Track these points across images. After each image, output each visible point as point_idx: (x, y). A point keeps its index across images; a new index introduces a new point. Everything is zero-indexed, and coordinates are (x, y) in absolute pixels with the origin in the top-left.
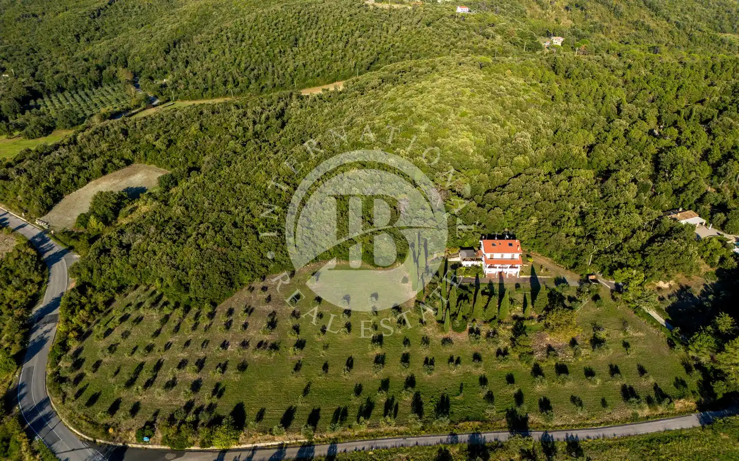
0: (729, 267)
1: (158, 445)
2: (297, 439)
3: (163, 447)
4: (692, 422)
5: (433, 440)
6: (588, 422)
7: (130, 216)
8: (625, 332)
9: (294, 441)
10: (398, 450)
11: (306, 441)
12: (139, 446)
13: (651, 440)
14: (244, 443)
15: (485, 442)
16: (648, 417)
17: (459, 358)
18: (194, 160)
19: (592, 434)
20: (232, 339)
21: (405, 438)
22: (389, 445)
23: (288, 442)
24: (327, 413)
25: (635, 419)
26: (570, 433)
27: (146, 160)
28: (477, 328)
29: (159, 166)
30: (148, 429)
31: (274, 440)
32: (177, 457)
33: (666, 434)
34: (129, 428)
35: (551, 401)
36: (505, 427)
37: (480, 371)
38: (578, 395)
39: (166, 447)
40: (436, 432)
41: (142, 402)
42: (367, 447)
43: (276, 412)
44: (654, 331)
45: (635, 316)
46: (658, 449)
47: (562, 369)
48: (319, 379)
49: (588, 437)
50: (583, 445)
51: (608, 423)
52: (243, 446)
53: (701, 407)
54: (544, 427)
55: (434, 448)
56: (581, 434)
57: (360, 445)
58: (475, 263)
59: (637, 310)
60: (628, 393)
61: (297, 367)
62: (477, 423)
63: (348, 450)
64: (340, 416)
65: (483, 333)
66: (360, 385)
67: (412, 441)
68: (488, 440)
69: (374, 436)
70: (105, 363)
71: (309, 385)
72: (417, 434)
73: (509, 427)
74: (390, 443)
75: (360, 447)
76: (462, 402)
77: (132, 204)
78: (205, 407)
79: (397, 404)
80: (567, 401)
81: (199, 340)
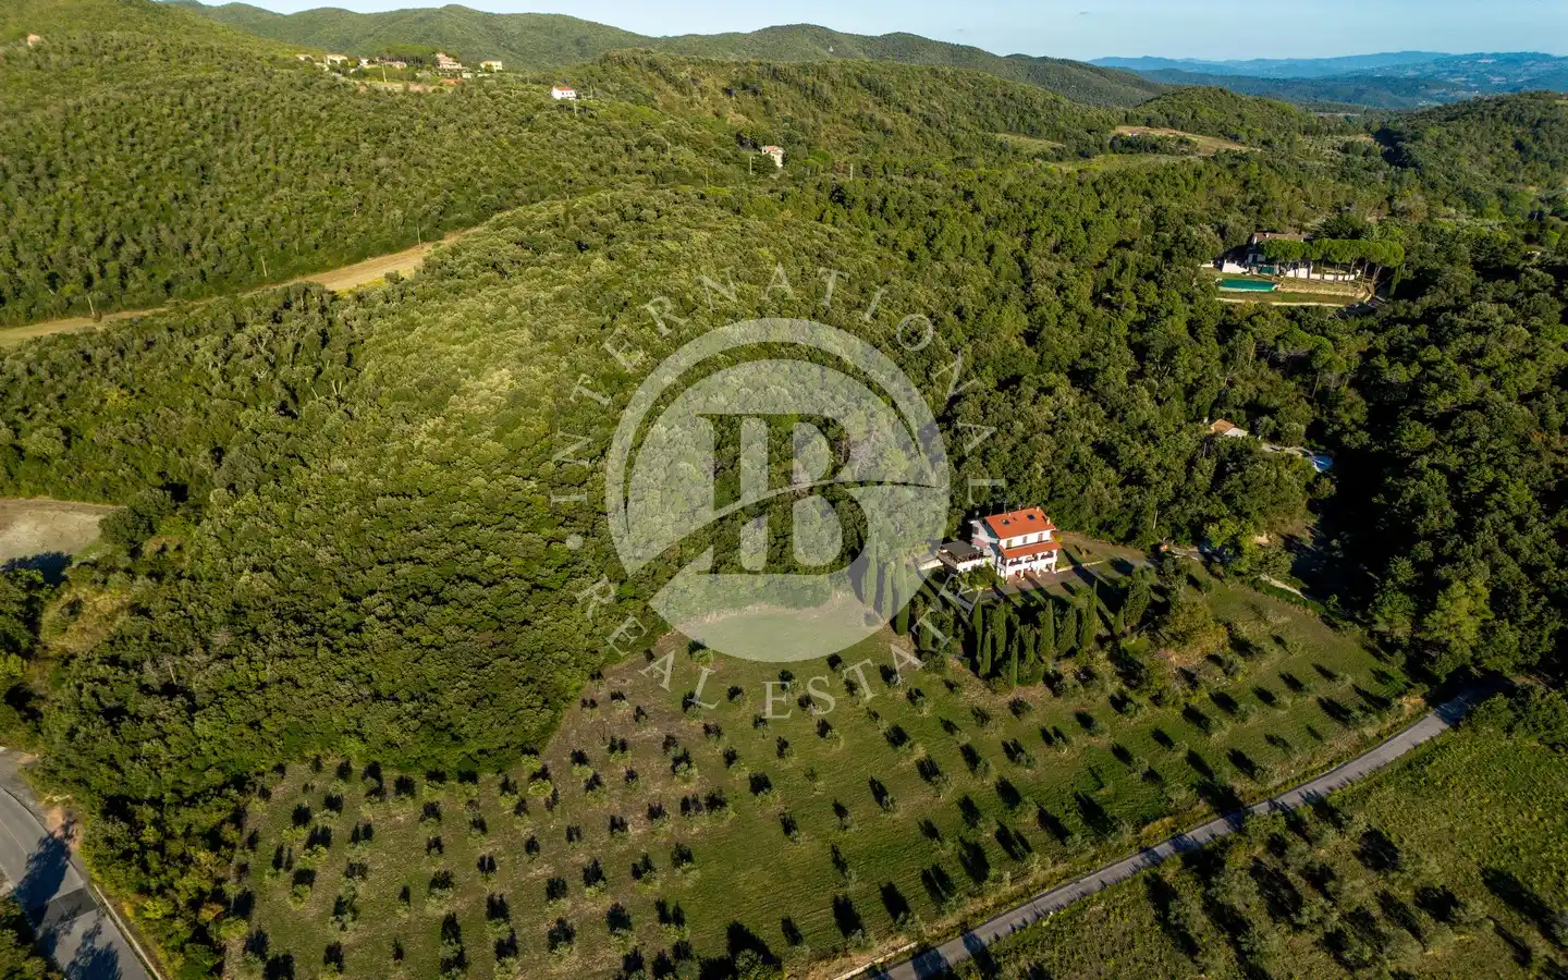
0: (1326, 494)
2: (895, 949)
4: (1432, 727)
5: (1123, 868)
6: (1315, 765)
8: (1267, 623)
9: (893, 954)
10: (1085, 900)
11: (913, 945)
13: (1410, 766)
15: (1200, 845)
16: (1379, 736)
19: (1333, 781)
20: (624, 811)
21: (1077, 882)
22: (1062, 901)
23: (881, 960)
24: (910, 887)
25: (1365, 745)
26: (1301, 790)
28: (1054, 671)
31: (854, 966)
33: (1420, 751)
35: (1244, 752)
36: (1210, 814)
37: (1104, 741)
38: (1274, 732)
40: (1119, 853)
42: (1028, 918)
43: (817, 918)
44: (1295, 609)
45: (1258, 594)
46: (1426, 775)
47: (1225, 702)
49: (1331, 789)
50: (1334, 800)
51: (1339, 760)
53: (1432, 701)
54: (1262, 793)
55: (1135, 881)
56: (1319, 787)
57: (1016, 917)
58: (977, 562)
59: (1256, 585)
60: (1333, 709)
61: (788, 826)
62: (1167, 820)
63: (1000, 934)
64: (937, 884)
65: (1069, 678)
66: (926, 822)
67: (1091, 882)
68: (1201, 840)
69: (1026, 895)
70: (351, 948)
71: (835, 852)
72: (1091, 867)
73: (1216, 812)
74: (1062, 896)
75: (1018, 921)
76: (1117, 796)
77: (59, 596)
78: (669, 955)
79: (1017, 832)
80: (1264, 745)
81: (554, 833)
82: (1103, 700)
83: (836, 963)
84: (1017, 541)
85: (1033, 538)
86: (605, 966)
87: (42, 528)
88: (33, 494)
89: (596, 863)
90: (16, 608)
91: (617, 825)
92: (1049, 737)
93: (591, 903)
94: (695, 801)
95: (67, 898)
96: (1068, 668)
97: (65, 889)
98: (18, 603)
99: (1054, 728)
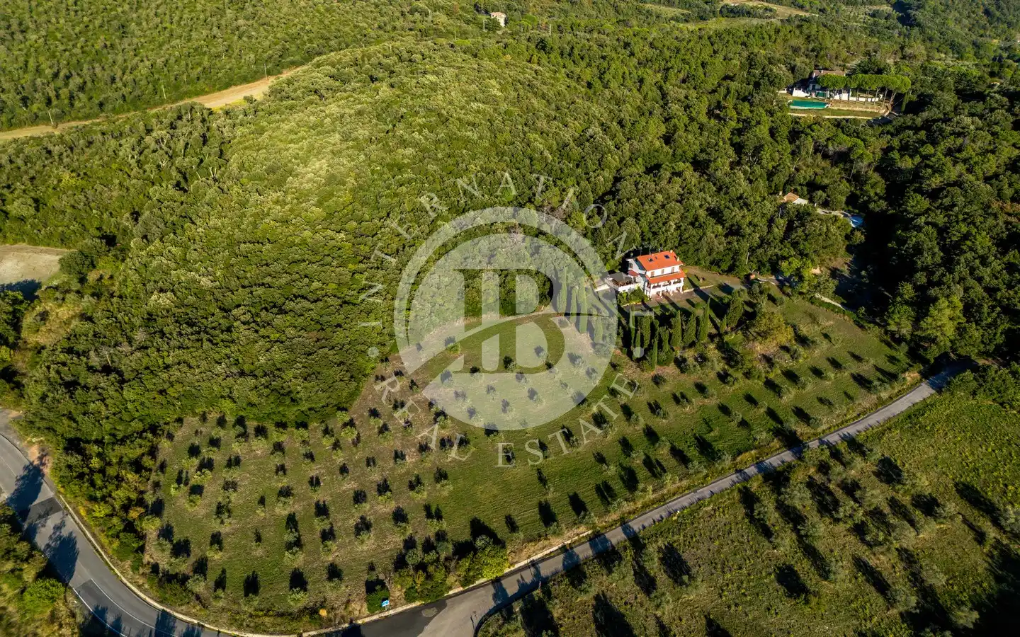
0: (858, 242)
1: (402, 605)
2: (578, 535)
3: (413, 605)
4: (925, 392)
5: (725, 483)
6: (848, 417)
8: (819, 325)
9: (577, 538)
10: (700, 503)
11: (590, 532)
12: (375, 617)
13: (910, 417)
14: (517, 562)
15: (775, 468)
16: (891, 398)
19: (860, 427)
20: (403, 446)
21: (695, 491)
22: (686, 504)
23: (569, 542)
24: (588, 495)
25: (882, 403)
26: (840, 433)
28: (681, 357)
32: (439, 612)
33: (916, 407)
34: (345, 600)
35: (804, 408)
36: (781, 448)
37: (712, 402)
38: (823, 395)
39: (418, 603)
40: (722, 473)
41: (337, 561)
42: (664, 514)
44: (838, 316)
45: (813, 307)
46: (920, 423)
47: (791, 376)
48: (547, 462)
49: (859, 432)
50: (860, 439)
51: (864, 413)
52: (517, 566)
53: (925, 375)
54: (814, 434)
55: (732, 491)
56: (851, 430)
57: (656, 514)
58: (631, 287)
59: (812, 300)
60: (861, 381)
62: (753, 452)
63: (646, 524)
64: (605, 493)
65: (691, 361)
66: (598, 453)
67: (705, 492)
68: (775, 464)
69: (662, 500)
71: (540, 473)
72: (704, 484)
73: (785, 446)
74: (685, 501)
75: (657, 517)
76: (721, 437)
77: (33, 309)
78: (433, 539)
79: (657, 461)
80: (817, 403)
81: (359, 461)
82: (713, 375)
83: (541, 544)
84: (658, 272)
85: (668, 270)
86: (392, 546)
87: (22, 264)
88: (15, 241)
89: (385, 481)
90: (5, 317)
91: (399, 456)
92: (678, 399)
93: (381, 507)
94: (449, 440)
95: (42, 503)
96: (690, 355)
97: (41, 498)
98: (7, 313)
99: (681, 393)
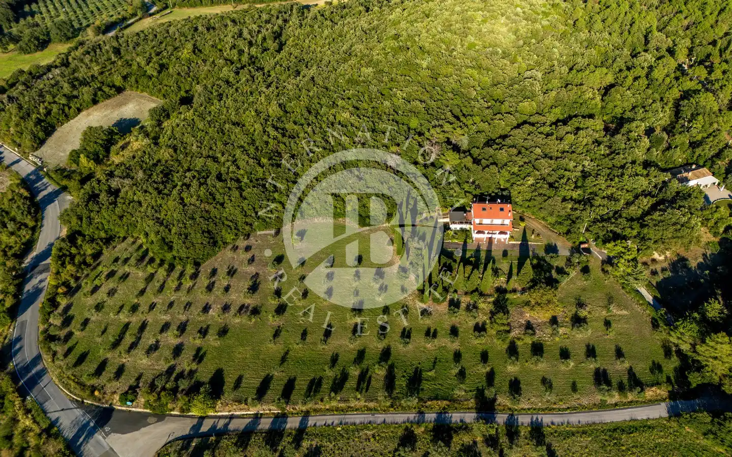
1: (141, 408)
2: (270, 410)
3: (145, 410)
4: (660, 411)
5: (400, 418)
6: (556, 406)
7: (121, 153)
9: (268, 412)
10: (365, 426)
11: (279, 412)
12: (124, 408)
13: (615, 430)
14: (221, 411)
15: (451, 422)
17: (435, 330)
18: (187, 88)
19: (557, 419)
20: (214, 302)
21: (373, 415)
22: (358, 421)
23: (262, 412)
25: (602, 406)
26: (535, 417)
27: (137, 87)
28: (458, 299)
29: (151, 94)
30: (131, 393)
31: (248, 410)
32: (158, 421)
33: (631, 424)
34: (113, 390)
35: (522, 382)
36: (472, 408)
37: (455, 345)
38: (550, 377)
39: (148, 411)
40: (405, 409)
41: (127, 364)
42: (336, 422)
44: (639, 309)
45: (622, 292)
46: (621, 439)
47: (538, 349)
48: (297, 348)
49: (553, 423)
50: (546, 430)
51: (575, 408)
52: (219, 414)
53: (672, 396)
54: (510, 409)
55: (400, 426)
56: (546, 419)
57: (330, 419)
58: (464, 226)
62: (445, 402)
63: (318, 424)
64: (314, 386)
65: (463, 305)
66: (337, 354)
67: (380, 418)
68: (453, 420)
69: (344, 411)
71: (287, 353)
72: (385, 411)
73: (476, 408)
74: (358, 418)
76: (434, 379)
79: (370, 377)
80: (538, 383)
82: (472, 323)
83: (241, 406)
84: (486, 221)
85: (498, 221)
86: (160, 367)
87: (137, 107)
88: (142, 91)
90: (101, 142)
91: (206, 309)
94: (247, 307)
95: (44, 265)
96: (466, 300)
97: (46, 262)
